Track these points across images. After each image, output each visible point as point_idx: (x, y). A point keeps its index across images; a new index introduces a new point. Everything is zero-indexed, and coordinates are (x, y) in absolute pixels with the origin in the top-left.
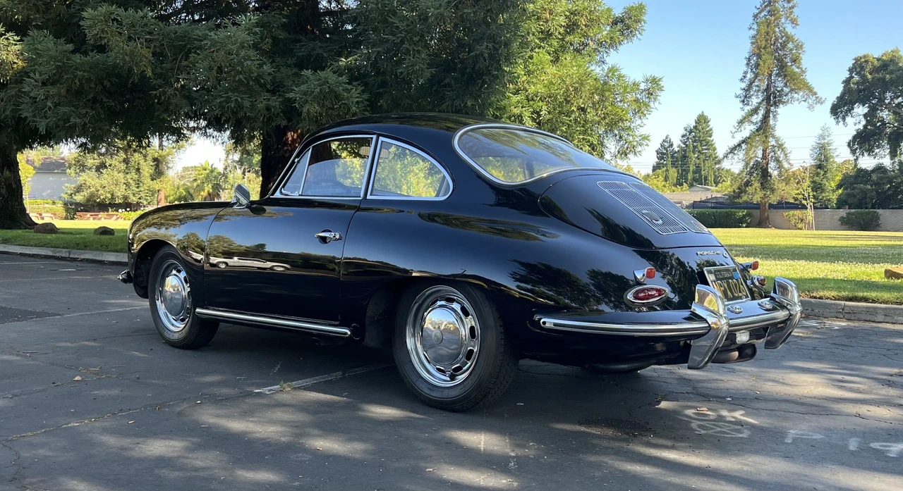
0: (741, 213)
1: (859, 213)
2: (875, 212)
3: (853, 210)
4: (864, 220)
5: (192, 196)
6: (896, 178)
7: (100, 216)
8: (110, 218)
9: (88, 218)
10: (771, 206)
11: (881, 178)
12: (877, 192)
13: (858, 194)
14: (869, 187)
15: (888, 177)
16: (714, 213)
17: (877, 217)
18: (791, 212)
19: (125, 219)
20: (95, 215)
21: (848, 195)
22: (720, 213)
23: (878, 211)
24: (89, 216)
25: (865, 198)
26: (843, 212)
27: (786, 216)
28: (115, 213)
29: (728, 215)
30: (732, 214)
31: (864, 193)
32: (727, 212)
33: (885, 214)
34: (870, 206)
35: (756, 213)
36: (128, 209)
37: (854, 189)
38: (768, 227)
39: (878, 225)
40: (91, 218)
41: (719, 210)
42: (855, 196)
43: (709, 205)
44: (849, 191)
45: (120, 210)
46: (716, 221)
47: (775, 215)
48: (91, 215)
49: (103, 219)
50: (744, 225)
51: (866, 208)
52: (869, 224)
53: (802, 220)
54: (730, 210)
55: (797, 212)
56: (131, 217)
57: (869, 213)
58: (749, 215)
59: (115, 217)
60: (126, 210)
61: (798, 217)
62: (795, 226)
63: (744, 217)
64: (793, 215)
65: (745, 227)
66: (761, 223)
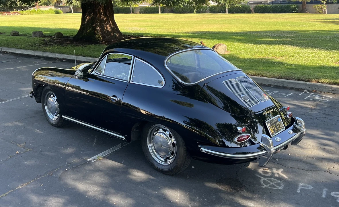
0: (294, 6)
5: (49, 2)
7: (10, 13)
8: (15, 14)
9: (5, 15)
10: (308, 3)
16: (281, 6)
18: (317, 5)
19: (21, 14)
20: (8, 13)
22: (284, 6)
24: (5, 13)
27: (314, 7)
28: (17, 11)
29: (288, 7)
30: (290, 7)
32: (287, 6)
35: (301, 6)
36: (22, 10)
38: (306, 12)
40: (7, 15)
41: (284, 5)
43: (280, 2)
45: (19, 10)
46: (282, 10)
47: (310, 7)
48: (7, 13)
49: (12, 14)
50: (295, 12)
53: (321, 9)
54: (289, 5)
55: (319, 5)
56: (24, 13)
58: (297, 7)
59: (17, 13)
60: (21, 10)
61: (320, 7)
62: (318, 12)
63: (295, 8)
64: (317, 7)
65: (296, 13)
66: (303, 11)
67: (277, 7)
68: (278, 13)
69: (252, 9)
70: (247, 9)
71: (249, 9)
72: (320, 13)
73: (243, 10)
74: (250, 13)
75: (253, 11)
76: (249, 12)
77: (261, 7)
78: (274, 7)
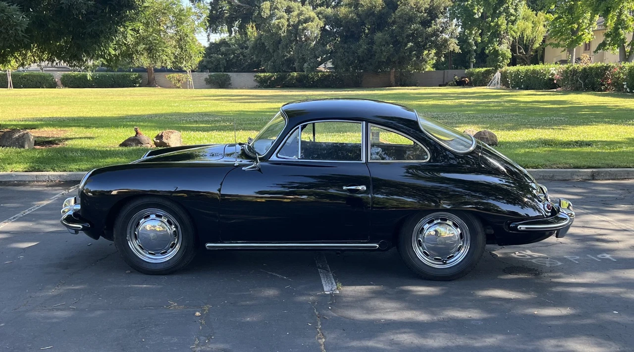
0: (134, 76)
1: (218, 76)
2: (227, 75)
3: (213, 74)
4: (221, 80)
6: (236, 50)
10: (156, 70)
11: (228, 50)
12: (226, 60)
13: (214, 61)
14: (221, 56)
15: (232, 50)
16: (112, 75)
17: (229, 78)
18: (171, 75)
21: (208, 62)
22: (118, 76)
23: (229, 73)
25: (219, 64)
26: (206, 75)
27: (168, 78)
29: (124, 77)
30: (127, 77)
31: (218, 60)
32: (123, 75)
33: (233, 76)
34: (223, 70)
35: (145, 75)
37: (210, 57)
38: (156, 87)
39: (230, 84)
42: (212, 63)
44: (208, 59)
46: (115, 82)
47: (160, 77)
50: (138, 85)
51: (221, 72)
52: (223, 84)
53: (179, 81)
54: (124, 73)
55: (176, 75)
57: (224, 75)
58: (140, 77)
61: (177, 78)
62: (175, 85)
63: (137, 78)
64: (173, 77)
65: (139, 87)
66: (150, 84)
67: (105, 76)
68: (108, 88)
69: (56, 80)
70: (47, 80)
71: (52, 79)
72: (179, 88)
73: (40, 83)
74: (55, 88)
75: (59, 83)
76: (53, 85)
77: (74, 76)
78: (99, 77)
